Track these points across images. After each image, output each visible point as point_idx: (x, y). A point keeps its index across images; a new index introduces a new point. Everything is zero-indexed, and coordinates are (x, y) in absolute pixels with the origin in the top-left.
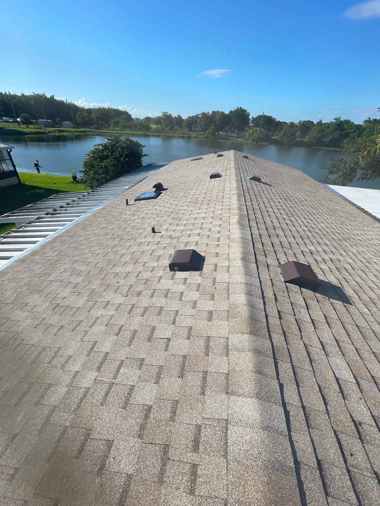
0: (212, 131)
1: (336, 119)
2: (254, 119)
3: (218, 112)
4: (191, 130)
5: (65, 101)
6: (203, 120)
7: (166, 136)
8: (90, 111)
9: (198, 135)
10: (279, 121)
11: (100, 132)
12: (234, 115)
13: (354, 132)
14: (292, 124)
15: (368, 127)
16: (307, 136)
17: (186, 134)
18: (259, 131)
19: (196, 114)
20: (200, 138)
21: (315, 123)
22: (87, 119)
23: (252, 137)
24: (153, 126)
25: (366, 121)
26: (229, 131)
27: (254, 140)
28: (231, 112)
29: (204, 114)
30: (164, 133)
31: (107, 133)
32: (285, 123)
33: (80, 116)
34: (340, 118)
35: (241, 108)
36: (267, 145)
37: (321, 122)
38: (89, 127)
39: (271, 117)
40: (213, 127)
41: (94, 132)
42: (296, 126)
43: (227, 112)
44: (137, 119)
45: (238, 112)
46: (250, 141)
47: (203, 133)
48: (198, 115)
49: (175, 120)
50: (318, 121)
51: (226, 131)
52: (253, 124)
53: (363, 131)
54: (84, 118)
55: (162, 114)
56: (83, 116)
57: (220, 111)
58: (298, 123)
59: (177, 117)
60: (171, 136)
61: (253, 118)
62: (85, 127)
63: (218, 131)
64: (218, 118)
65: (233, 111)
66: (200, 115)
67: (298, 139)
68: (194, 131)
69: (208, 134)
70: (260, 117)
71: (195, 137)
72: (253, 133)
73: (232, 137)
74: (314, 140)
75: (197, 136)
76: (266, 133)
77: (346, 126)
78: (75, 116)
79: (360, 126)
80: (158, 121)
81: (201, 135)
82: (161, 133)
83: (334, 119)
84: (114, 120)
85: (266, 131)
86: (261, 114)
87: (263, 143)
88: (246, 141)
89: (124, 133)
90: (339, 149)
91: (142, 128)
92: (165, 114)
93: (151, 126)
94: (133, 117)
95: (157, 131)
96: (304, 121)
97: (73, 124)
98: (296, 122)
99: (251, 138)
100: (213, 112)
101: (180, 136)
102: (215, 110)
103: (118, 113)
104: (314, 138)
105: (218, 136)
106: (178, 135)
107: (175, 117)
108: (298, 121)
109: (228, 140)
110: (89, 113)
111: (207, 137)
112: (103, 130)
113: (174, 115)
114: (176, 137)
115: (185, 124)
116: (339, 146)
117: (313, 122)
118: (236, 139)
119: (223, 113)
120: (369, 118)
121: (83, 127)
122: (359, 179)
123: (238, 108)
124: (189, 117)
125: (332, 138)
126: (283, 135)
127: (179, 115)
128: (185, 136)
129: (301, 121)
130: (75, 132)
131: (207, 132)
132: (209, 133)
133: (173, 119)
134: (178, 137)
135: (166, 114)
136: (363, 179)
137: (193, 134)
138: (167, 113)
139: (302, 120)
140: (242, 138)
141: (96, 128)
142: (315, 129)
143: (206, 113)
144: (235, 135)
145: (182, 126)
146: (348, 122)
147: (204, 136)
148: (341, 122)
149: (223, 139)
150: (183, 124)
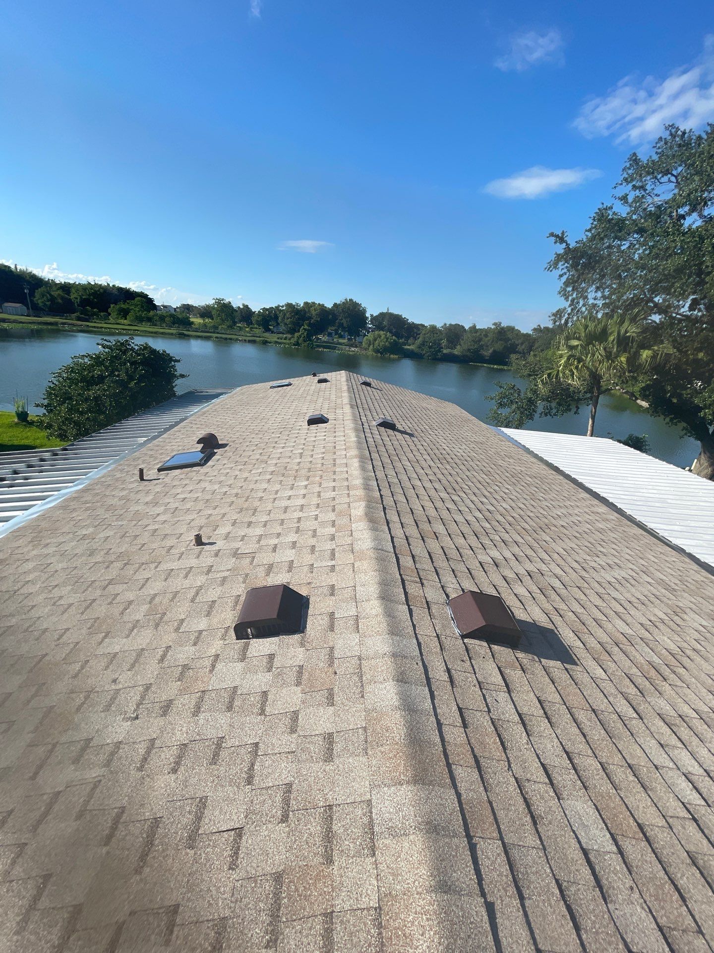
0: (305, 334)
1: (495, 324)
2: (374, 319)
3: (314, 303)
4: (267, 330)
5: (13, 267)
6: (288, 315)
7: (221, 338)
8: (66, 288)
9: (281, 339)
10: (413, 323)
11: (88, 326)
12: (341, 311)
13: (522, 344)
14: (433, 329)
15: (540, 337)
16: (458, 347)
17: (260, 337)
18: (383, 336)
19: (277, 305)
20: (285, 343)
21: (467, 328)
22: (60, 301)
23: (373, 346)
24: (197, 321)
25: (535, 330)
26: (334, 334)
27: (377, 351)
28: (335, 305)
29: (289, 305)
30: (218, 333)
31: (102, 328)
32: (423, 326)
33: (43, 296)
34: (500, 323)
35: (351, 300)
36: (399, 359)
37: (474, 327)
38: (63, 316)
39: (401, 316)
40: (306, 327)
41: (73, 325)
42: (440, 331)
43: (329, 305)
44: (165, 307)
45: (347, 306)
46: (370, 352)
47: (289, 336)
48: (279, 306)
49: (239, 312)
50: (471, 325)
51: (330, 335)
52: (374, 325)
53: (534, 342)
54: (53, 299)
55: (214, 301)
56: (50, 295)
57: (317, 302)
58: (442, 327)
59: (241, 307)
60: (231, 339)
61: (372, 315)
62: (54, 316)
63: (316, 334)
64: (314, 313)
65: (339, 305)
66: (283, 307)
67: (445, 351)
68: (273, 332)
69: (298, 338)
70: (382, 315)
71: (276, 342)
72: (375, 340)
73: (341, 344)
74: (468, 354)
75: (279, 341)
76: (394, 340)
77: (510, 336)
78: (32, 294)
79: (527, 335)
80: (205, 312)
81: (286, 339)
82: (211, 332)
83: (493, 324)
84: (118, 307)
85: (394, 337)
86: (385, 311)
87: (392, 356)
88: (364, 352)
89: (138, 330)
90: (505, 368)
91: (174, 323)
92: (219, 302)
93: (192, 320)
94: (157, 303)
95: (204, 328)
96: (451, 325)
97: (28, 309)
98: (439, 325)
99: (371, 347)
100: (306, 303)
101: (247, 339)
102: (310, 301)
103: (127, 295)
104: (469, 350)
105: (315, 342)
106: (244, 338)
107: (239, 307)
108: (442, 324)
109: (334, 348)
110: (64, 290)
111: (297, 344)
112: (95, 322)
113: (237, 303)
114: (240, 340)
115: (257, 321)
116: (505, 364)
117: (463, 327)
118: (347, 348)
119: (323, 305)
120: (539, 326)
121: (48, 315)
122: (541, 414)
123: (346, 300)
124: (264, 309)
125: (494, 351)
126: (421, 344)
127: (246, 304)
128: (258, 339)
129: (445, 324)
130: (30, 323)
131: (296, 334)
132: (300, 336)
133: (235, 311)
134: (245, 340)
135: (222, 302)
136: (546, 415)
137: (273, 338)
138: (223, 300)
139: (448, 324)
140: (356, 347)
141: (79, 319)
142: (468, 338)
143: (294, 304)
144: (345, 341)
145: (252, 323)
146: (511, 329)
147: (292, 341)
148: (503, 328)
149: (325, 347)
150: (254, 319)
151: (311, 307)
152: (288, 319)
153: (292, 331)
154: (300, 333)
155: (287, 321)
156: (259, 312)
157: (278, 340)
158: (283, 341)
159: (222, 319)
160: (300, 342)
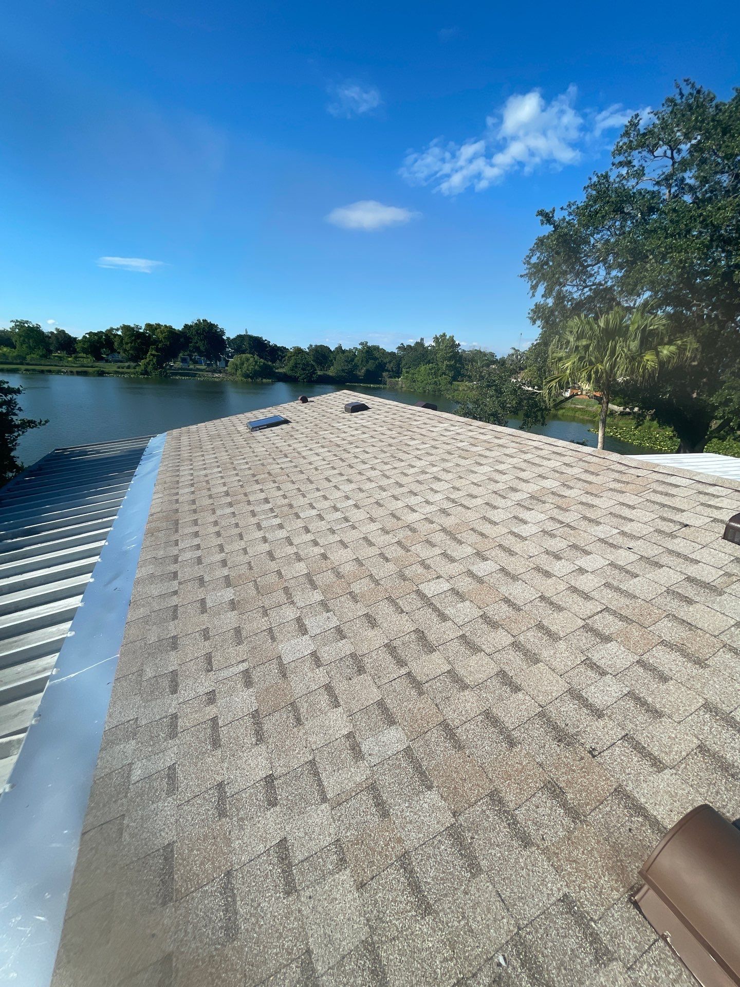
0: (155, 360)
1: (361, 344)
2: (232, 341)
3: (159, 325)
4: (99, 358)
6: (126, 339)
7: (34, 370)
9: (123, 368)
10: (276, 346)
12: (194, 333)
14: (299, 351)
16: (332, 368)
17: (92, 367)
19: (108, 329)
20: (129, 373)
21: (332, 349)
23: (242, 371)
25: (399, 348)
26: (188, 359)
28: (186, 326)
29: (126, 328)
30: (28, 364)
32: (285, 348)
34: (367, 343)
35: (205, 321)
37: (340, 347)
39: (261, 338)
40: (154, 352)
43: (178, 326)
45: (200, 327)
47: (133, 364)
48: (112, 329)
49: (53, 338)
50: (336, 346)
51: (183, 361)
52: (232, 349)
57: (162, 323)
59: (55, 332)
60: (50, 371)
61: (228, 338)
64: (160, 336)
65: (191, 326)
66: (117, 330)
67: (319, 373)
68: (107, 361)
69: (146, 366)
70: (240, 337)
71: (116, 372)
73: (202, 370)
74: (344, 374)
75: (120, 370)
76: (264, 363)
81: (129, 367)
82: (17, 364)
83: (359, 344)
85: (262, 360)
88: (231, 378)
92: (20, 325)
99: (239, 372)
100: (149, 326)
101: (75, 370)
102: (153, 322)
105: (169, 370)
106: (69, 369)
107: (52, 333)
109: (194, 375)
111: (145, 372)
113: (48, 327)
114: (65, 373)
115: (83, 348)
118: (210, 374)
119: (170, 327)
124: (90, 334)
127: (61, 328)
128: (90, 370)
129: (311, 346)
131: (142, 362)
132: (148, 363)
133: (47, 336)
134: (72, 372)
135: (26, 325)
137: (111, 367)
138: (27, 322)
139: (314, 344)
140: (220, 372)
143: (132, 326)
144: (203, 366)
145: (75, 351)
147: (138, 370)
149: (182, 375)
150: (78, 347)
151: (156, 329)
152: (127, 343)
153: (136, 358)
154: (148, 360)
155: (128, 347)
156: (84, 337)
157: (118, 370)
158: (125, 370)
159: (29, 347)
160: (149, 370)
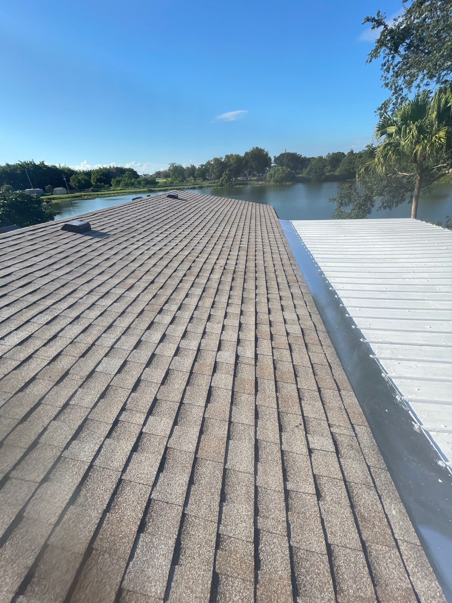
0: (227, 177)
2: (276, 159)
4: (204, 179)
6: (215, 166)
8: (88, 174)
11: (98, 194)
12: (250, 157)
14: (321, 158)
16: (338, 169)
18: (281, 170)
21: (346, 153)
22: (83, 182)
23: (274, 178)
24: (161, 181)
29: (216, 160)
31: (105, 194)
32: (313, 158)
33: (74, 180)
34: (371, 145)
35: (257, 148)
37: (352, 152)
38: (85, 191)
39: (296, 154)
40: (227, 172)
41: (90, 195)
42: (325, 160)
43: (242, 154)
44: (145, 175)
46: (272, 183)
47: (216, 181)
48: (209, 161)
50: (349, 151)
51: (245, 175)
52: (276, 164)
55: (170, 166)
57: (234, 154)
61: (274, 157)
62: (81, 192)
64: (232, 161)
65: (249, 153)
67: (327, 174)
68: (207, 180)
70: (282, 155)
72: (275, 173)
73: (252, 180)
74: (346, 173)
78: (68, 180)
80: (166, 175)
84: (116, 179)
86: (284, 152)
87: (287, 183)
88: (267, 184)
89: (125, 192)
92: (173, 166)
93: (157, 181)
94: (139, 173)
95: (165, 185)
97: (67, 189)
98: (324, 155)
102: (229, 154)
103: (121, 171)
104: (346, 170)
105: (234, 182)
107: (188, 168)
109: (247, 184)
112: (102, 191)
115: (198, 174)
117: (343, 154)
118: (256, 183)
119: (238, 155)
121: (78, 192)
123: (254, 148)
124: (202, 165)
126: (309, 171)
128: (196, 186)
130: (67, 198)
132: (223, 179)
133: (185, 170)
134: (189, 188)
137: (206, 183)
138: (175, 164)
139: (331, 153)
140: (262, 181)
141: (93, 191)
143: (219, 158)
144: (255, 178)
145: (195, 177)
147: (219, 184)
148: (374, 149)
149: (240, 184)
151: (230, 157)
153: (219, 177)
154: (223, 177)
155: (215, 171)
156: (199, 168)
157: (210, 185)
158: (213, 185)
159: (176, 177)
160: (223, 184)
